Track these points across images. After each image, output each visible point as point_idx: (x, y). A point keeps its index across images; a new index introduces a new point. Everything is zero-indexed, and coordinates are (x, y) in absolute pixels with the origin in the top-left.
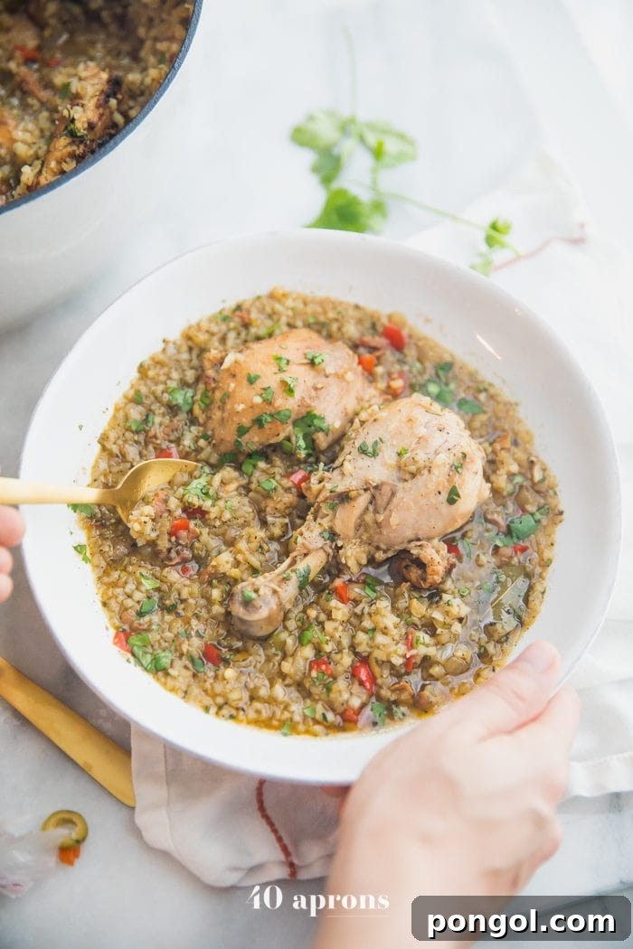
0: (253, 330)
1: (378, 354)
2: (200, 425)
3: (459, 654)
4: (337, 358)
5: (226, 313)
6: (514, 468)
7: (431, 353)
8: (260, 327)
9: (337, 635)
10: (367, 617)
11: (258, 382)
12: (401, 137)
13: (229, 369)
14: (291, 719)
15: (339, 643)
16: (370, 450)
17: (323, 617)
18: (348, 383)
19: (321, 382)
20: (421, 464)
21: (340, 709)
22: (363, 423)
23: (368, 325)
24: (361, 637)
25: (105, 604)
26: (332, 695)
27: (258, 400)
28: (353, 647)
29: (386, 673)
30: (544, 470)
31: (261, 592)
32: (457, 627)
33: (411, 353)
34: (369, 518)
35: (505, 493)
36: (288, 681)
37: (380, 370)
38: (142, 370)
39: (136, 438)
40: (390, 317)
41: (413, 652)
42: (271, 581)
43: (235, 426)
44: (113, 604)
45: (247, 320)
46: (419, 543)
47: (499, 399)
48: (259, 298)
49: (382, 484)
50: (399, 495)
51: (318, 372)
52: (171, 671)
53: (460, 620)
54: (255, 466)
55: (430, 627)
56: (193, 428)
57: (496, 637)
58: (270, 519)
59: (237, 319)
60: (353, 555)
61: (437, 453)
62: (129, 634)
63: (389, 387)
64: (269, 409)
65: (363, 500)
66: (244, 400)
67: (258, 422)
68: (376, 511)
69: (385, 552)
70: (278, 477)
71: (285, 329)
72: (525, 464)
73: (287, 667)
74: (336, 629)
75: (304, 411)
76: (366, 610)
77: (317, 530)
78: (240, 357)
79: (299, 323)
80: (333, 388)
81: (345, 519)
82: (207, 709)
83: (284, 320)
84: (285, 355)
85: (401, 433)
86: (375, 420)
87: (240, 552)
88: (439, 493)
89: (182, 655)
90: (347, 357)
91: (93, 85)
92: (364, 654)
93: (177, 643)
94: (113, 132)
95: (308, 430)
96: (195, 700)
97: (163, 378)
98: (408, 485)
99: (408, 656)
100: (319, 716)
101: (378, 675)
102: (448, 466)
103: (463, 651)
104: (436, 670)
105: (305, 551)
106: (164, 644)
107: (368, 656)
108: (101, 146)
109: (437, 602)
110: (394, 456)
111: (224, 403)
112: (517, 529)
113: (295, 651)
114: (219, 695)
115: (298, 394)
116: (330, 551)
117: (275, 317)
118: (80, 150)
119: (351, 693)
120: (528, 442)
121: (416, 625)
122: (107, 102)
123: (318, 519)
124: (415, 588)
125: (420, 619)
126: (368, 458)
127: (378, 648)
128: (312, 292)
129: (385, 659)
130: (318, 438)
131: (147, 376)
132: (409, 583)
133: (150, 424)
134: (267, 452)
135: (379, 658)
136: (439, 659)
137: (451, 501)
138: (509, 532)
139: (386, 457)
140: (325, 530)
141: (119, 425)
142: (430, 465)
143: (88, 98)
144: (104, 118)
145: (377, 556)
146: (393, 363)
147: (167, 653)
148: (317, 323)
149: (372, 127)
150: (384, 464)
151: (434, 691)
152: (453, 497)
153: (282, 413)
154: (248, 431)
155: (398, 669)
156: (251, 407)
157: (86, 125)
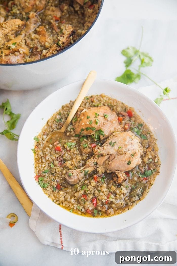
0: (94, 104)
1: (124, 117)
2: (73, 125)
3: (121, 203)
4: (112, 116)
5: (88, 97)
6: (150, 157)
7: (138, 120)
8: (96, 103)
9: (91, 190)
10: (99, 187)
11: (89, 119)
12: (150, 58)
13: (83, 113)
14: (73, 208)
15: (91, 192)
16: (112, 144)
17: (89, 184)
18: (113, 124)
19: (106, 122)
20: (123, 152)
21: (86, 209)
22: (113, 136)
23: (124, 109)
24: (97, 192)
25: (35, 168)
26: (85, 205)
27: (88, 123)
28: (94, 194)
29: (100, 203)
30: (158, 159)
31: (74, 174)
32: (122, 196)
33: (133, 119)
34: (107, 162)
35: (146, 163)
36: (75, 198)
37: (123, 122)
38: (63, 107)
39: (56, 123)
40: (130, 108)
41: (108, 200)
42: (77, 172)
43: (81, 128)
44: (37, 168)
45: (93, 101)
46: (118, 171)
47: (152, 137)
48: (97, 95)
49: (112, 154)
50: (116, 158)
51: (106, 120)
52: (47, 189)
53: (124, 194)
54: (83, 140)
55: (115, 194)
56: (71, 126)
57: (132, 201)
58: (83, 154)
59: (90, 100)
60: (101, 170)
61: (129, 150)
62: (39, 177)
63: (124, 127)
64: (90, 126)
65: (106, 157)
66: (85, 123)
67: (87, 129)
68: (109, 161)
69: (109, 171)
70: (88, 144)
71: (102, 105)
72: (154, 157)
73: (76, 194)
74: (91, 188)
75: (99, 129)
76: (100, 185)
77: (93, 161)
78: (87, 111)
79: (106, 104)
80: (109, 124)
81: (101, 161)
82: (53, 201)
83: (102, 103)
84: (98, 113)
85: (121, 142)
86: (116, 136)
87: (73, 162)
88: (126, 161)
89: (51, 185)
90: (115, 117)
91: (67, 31)
92: (96, 196)
93: (51, 182)
94: (70, 45)
95: (99, 134)
96: (51, 198)
97: (67, 110)
98: (119, 156)
99: (107, 200)
100: (80, 210)
101: (98, 203)
102: (130, 155)
103: (122, 202)
104: (113, 206)
105: (88, 166)
106: (47, 182)
107: (97, 197)
108: (65, 48)
109: (119, 188)
110: (117, 148)
111: (80, 122)
112: (146, 173)
113: (79, 191)
114: (57, 198)
115: (98, 124)
116: (95, 168)
117: (100, 102)
118: (58, 49)
119: (90, 206)
120: (156, 151)
121: (112, 192)
122: (70, 37)
123: (94, 159)
124: (114, 182)
125: (113, 191)
126: (111, 146)
127: (100, 196)
128: (112, 97)
129: (101, 199)
130: (101, 137)
131: (64, 109)
132: (113, 181)
133: (61, 121)
134: (87, 137)
135: (99, 199)
136: (115, 203)
137: (128, 164)
138: (144, 174)
139: (115, 147)
140: (95, 162)
141: (53, 119)
142: (126, 153)
143: (65, 35)
144: (68, 41)
145: (107, 171)
146: (127, 121)
147: (48, 184)
148: (111, 105)
149: (143, 54)
150: (114, 149)
151: (111, 210)
152: (129, 163)
153: (93, 128)
154: (83, 130)
155: (104, 202)
156: (86, 125)
157: (62, 43)
